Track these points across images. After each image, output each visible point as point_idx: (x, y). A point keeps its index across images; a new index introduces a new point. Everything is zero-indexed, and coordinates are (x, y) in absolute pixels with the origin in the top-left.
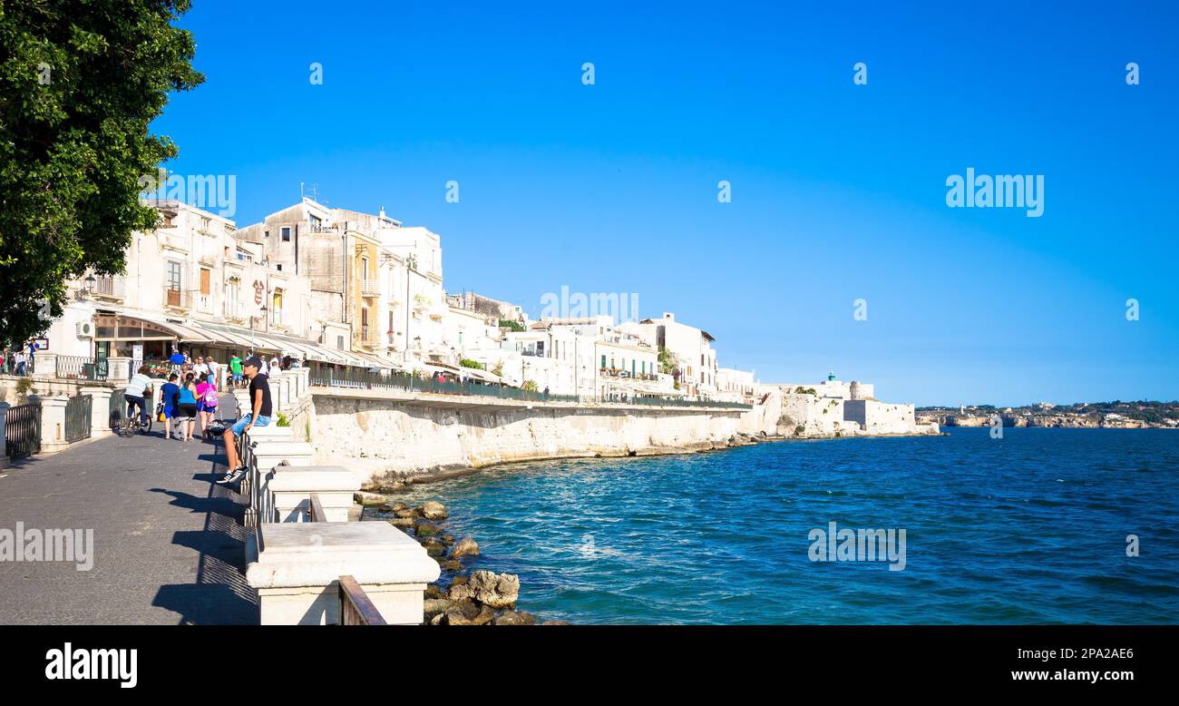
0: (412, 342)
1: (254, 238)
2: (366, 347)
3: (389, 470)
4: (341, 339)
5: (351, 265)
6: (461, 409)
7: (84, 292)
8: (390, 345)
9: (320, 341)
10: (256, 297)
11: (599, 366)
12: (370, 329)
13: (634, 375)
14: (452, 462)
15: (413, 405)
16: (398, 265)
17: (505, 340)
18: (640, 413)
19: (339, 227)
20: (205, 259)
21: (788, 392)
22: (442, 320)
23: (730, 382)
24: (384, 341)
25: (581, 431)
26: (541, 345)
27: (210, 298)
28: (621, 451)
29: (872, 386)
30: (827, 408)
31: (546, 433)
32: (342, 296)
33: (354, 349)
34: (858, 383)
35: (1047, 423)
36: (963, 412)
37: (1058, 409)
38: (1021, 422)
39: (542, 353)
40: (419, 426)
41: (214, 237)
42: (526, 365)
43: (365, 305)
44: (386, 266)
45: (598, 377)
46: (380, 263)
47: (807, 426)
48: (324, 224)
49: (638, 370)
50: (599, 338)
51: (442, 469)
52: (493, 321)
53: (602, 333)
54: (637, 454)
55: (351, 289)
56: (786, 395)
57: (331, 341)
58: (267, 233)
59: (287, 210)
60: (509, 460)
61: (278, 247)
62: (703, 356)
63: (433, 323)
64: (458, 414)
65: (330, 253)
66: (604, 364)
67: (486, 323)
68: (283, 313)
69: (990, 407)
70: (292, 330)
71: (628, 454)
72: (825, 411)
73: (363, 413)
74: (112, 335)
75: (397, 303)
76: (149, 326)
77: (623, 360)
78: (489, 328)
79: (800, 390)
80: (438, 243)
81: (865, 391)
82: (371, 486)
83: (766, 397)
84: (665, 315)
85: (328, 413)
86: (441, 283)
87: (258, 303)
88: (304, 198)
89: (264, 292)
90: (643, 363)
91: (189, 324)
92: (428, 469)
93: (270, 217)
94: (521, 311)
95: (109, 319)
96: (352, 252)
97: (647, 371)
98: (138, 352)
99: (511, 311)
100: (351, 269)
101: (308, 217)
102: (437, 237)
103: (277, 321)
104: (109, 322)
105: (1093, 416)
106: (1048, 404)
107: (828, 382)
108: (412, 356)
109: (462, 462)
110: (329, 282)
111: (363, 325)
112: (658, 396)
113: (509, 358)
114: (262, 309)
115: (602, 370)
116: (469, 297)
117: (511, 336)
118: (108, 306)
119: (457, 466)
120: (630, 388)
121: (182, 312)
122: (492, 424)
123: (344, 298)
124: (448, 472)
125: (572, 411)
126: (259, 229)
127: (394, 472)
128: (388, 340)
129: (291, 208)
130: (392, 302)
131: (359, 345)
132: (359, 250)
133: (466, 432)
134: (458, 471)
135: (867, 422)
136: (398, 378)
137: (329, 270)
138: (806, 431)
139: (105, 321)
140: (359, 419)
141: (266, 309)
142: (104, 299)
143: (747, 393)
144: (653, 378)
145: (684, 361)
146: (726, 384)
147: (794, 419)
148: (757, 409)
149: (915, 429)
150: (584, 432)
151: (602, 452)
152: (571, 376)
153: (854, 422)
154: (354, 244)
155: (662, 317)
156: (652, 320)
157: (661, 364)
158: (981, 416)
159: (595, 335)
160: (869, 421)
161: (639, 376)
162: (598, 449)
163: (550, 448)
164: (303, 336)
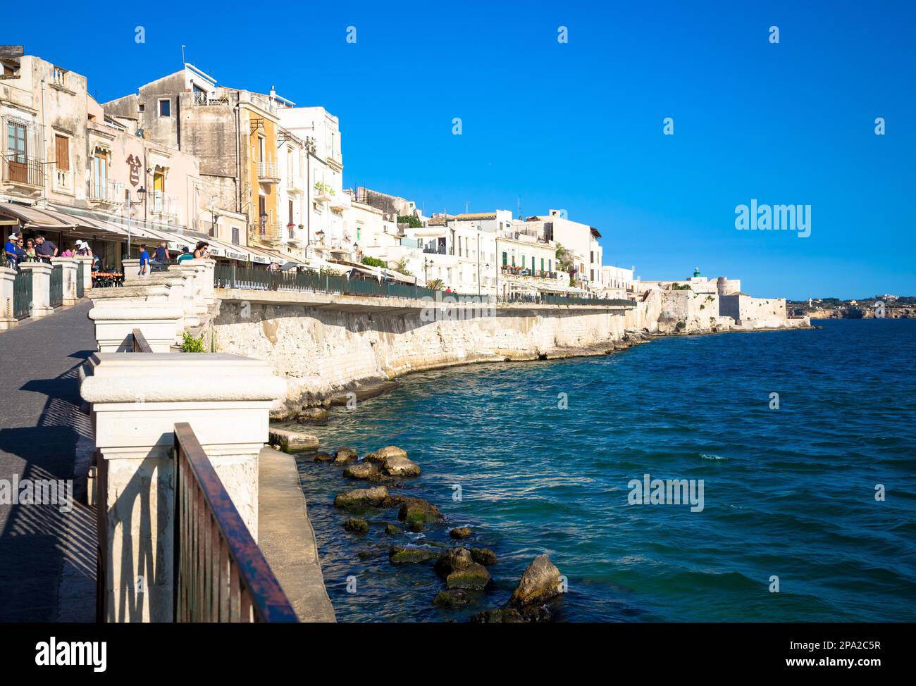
0: (313, 237)
1: (126, 112)
2: (265, 242)
3: (304, 391)
4: (235, 232)
5: (245, 143)
6: (372, 313)
8: (291, 240)
10: (131, 176)
11: (501, 264)
12: (270, 221)
13: (534, 274)
15: (331, 310)
16: (297, 147)
17: (404, 236)
18: (546, 313)
19: (230, 99)
20: (61, 122)
22: (343, 213)
23: (611, 279)
24: (284, 235)
25: (489, 334)
26: (442, 241)
27: (69, 176)
28: (531, 355)
29: (739, 281)
30: (703, 304)
31: (455, 337)
32: (235, 181)
33: (251, 244)
34: (726, 279)
35: (895, 314)
36: (811, 306)
37: (902, 301)
38: (868, 313)
39: (444, 251)
40: (333, 334)
41: (73, 94)
42: (428, 263)
43: (262, 192)
44: (284, 148)
45: (500, 276)
46: (277, 144)
47: (688, 322)
48: (210, 96)
49: (538, 267)
50: (500, 234)
51: (358, 385)
52: (392, 217)
53: (501, 228)
54: (548, 358)
55: (246, 172)
56: (666, 292)
58: (142, 107)
59: (166, 78)
60: (419, 368)
61: (156, 123)
62: (592, 253)
63: (335, 217)
64: (370, 319)
65: (219, 129)
66: (505, 262)
67: (385, 218)
68: (166, 198)
69: (834, 300)
70: (177, 219)
71: (538, 357)
72: (702, 307)
73: (270, 321)
75: (297, 192)
77: (524, 257)
78: (387, 223)
79: (676, 286)
80: (337, 126)
81: (733, 286)
82: (285, 414)
83: (647, 294)
84: (551, 212)
85: (229, 323)
86: (341, 171)
87: (134, 184)
89: (142, 169)
90: (542, 260)
91: (42, 206)
92: (344, 386)
93: (144, 87)
94: (414, 207)
96: (246, 128)
97: (546, 269)
99: (405, 207)
100: (246, 148)
101: (191, 87)
102: (336, 119)
103: (159, 208)
106: (892, 295)
107: (693, 279)
108: (314, 253)
109: (377, 375)
110: (219, 164)
111: (261, 216)
112: (558, 295)
113: (411, 255)
114: (139, 191)
115: (503, 268)
116: (361, 192)
117: (409, 232)
119: (373, 380)
120: (533, 286)
121: (31, 191)
122: (401, 329)
123: (238, 183)
124: (367, 389)
126: (132, 101)
127: (309, 393)
128: (288, 234)
129: (170, 76)
130: (292, 189)
131: (256, 239)
132: (253, 130)
133: (378, 337)
134: (376, 386)
135: (741, 317)
136: (306, 278)
137: (219, 150)
138: (687, 327)
140: (266, 328)
141: (145, 191)
143: (628, 290)
144: (553, 276)
145: (578, 258)
146: (609, 281)
147: (675, 315)
148: (641, 306)
149: (788, 323)
150: (493, 335)
151: (511, 356)
152: (474, 275)
153: (729, 317)
154: (248, 118)
155: (548, 214)
156: (538, 217)
157: (558, 261)
158: (828, 308)
159: (496, 231)
160: (743, 315)
161: (538, 274)
162: (507, 352)
163: (459, 353)
164: (191, 227)
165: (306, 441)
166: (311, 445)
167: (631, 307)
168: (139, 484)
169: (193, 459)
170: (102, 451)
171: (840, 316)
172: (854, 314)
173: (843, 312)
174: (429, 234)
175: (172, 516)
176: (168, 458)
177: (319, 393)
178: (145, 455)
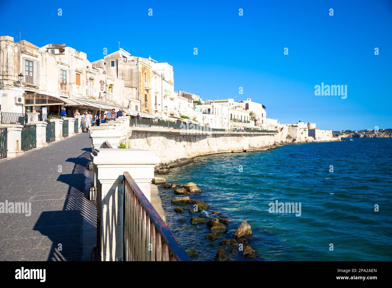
0: (164, 108)
1: (99, 65)
2: (147, 110)
4: (137, 107)
7: (18, 82)
8: (156, 110)
9: (128, 107)
10: (101, 87)
11: (230, 118)
12: (148, 103)
13: (242, 121)
14: (182, 157)
15: (170, 134)
16: (158, 77)
17: (196, 108)
18: (246, 135)
19: (135, 60)
20: (78, 69)
21: (290, 127)
22: (174, 100)
23: (269, 123)
24: (153, 108)
25: (226, 143)
26: (209, 110)
27: (80, 87)
28: (241, 150)
29: (315, 124)
30: (302, 132)
31: (213, 144)
32: (136, 89)
33: (142, 111)
34: (310, 123)
35: (371, 136)
36: (341, 133)
37: (374, 131)
38: (362, 136)
39: (210, 113)
40: (170, 143)
41: (82, 60)
42: (204, 118)
43: (146, 93)
44: (154, 77)
45: (230, 122)
46: (151, 76)
47: (297, 139)
48: (128, 60)
49: (243, 119)
50: (230, 107)
51: (179, 160)
52: (191, 101)
53: (230, 105)
54: (247, 151)
55: (140, 86)
57: (133, 107)
58: (105, 64)
59: (113, 54)
60: (201, 155)
61: (110, 69)
63: (171, 101)
64: (183, 137)
65: (131, 71)
66: (231, 117)
67: (189, 102)
68: (113, 95)
69: (349, 131)
70: (117, 102)
71: (243, 151)
72: (302, 133)
73: (149, 138)
74: (32, 103)
75: (158, 92)
76: (50, 98)
77: (238, 115)
78: (189, 103)
79: (292, 126)
80: (172, 69)
81: (313, 126)
83: (282, 129)
84: (248, 99)
86: (173, 85)
87: (102, 90)
89: (105, 85)
90: (245, 116)
91: (71, 98)
92: (174, 161)
93: (106, 56)
94: (199, 98)
95: (31, 95)
96: (140, 70)
97: (246, 120)
98: (45, 111)
99: (196, 98)
100: (140, 77)
101: (122, 56)
102: (172, 67)
103: (110, 98)
104: (31, 97)
105: (387, 134)
106: (370, 129)
107: (299, 123)
108: (164, 114)
109: (186, 157)
110: (131, 83)
111: (145, 101)
112: (250, 129)
113: (198, 115)
114: (104, 93)
115: (231, 119)
116: (180, 92)
117: (197, 106)
118: (31, 89)
119: (184, 159)
120: (241, 126)
121: (67, 93)
122: (194, 141)
123: (138, 90)
124: (182, 162)
125: (222, 135)
126: (101, 62)
127: (162, 163)
128: (155, 107)
129: (115, 53)
130: (156, 92)
131: (144, 109)
132: (143, 71)
133: (186, 144)
134: (186, 161)
135: (316, 137)
136: (161, 123)
137: (131, 78)
138: (297, 141)
139: (29, 96)
140: (147, 140)
141: (106, 93)
142: (28, 86)
143: (275, 127)
144: (248, 122)
145: (257, 116)
147: (292, 136)
148: (280, 133)
149: (333, 139)
150: (227, 143)
151: (233, 151)
152: (220, 122)
153: (312, 137)
154: (141, 67)
155: (247, 100)
156: (243, 101)
157: (251, 117)
158: (347, 134)
159: (228, 106)
160: (317, 136)
161: (243, 121)
162: (232, 149)
163: (215, 150)
164: (121, 105)
165: (161, 180)
166: (163, 182)
167: (276, 133)
168: (111, 192)
169: (131, 184)
170: (100, 181)
171: (352, 136)
172: (356, 136)
173: (353, 135)
174: (205, 107)
175: (123, 202)
176: (121, 183)
177: (166, 163)
178: (114, 182)
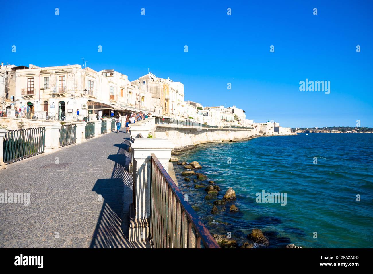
0: (177, 112)
1: (136, 84)
2: (166, 113)
4: (160, 111)
5: (162, 91)
7: (84, 94)
8: (172, 113)
9: (154, 111)
10: (137, 98)
11: (221, 119)
12: (167, 108)
13: (229, 121)
14: (189, 144)
15: (181, 129)
16: (174, 91)
18: (232, 130)
19: (159, 80)
20: (122, 86)
22: (184, 106)
23: (247, 123)
26: (207, 113)
27: (123, 98)
28: (228, 140)
29: (279, 123)
31: (210, 136)
32: (160, 99)
33: (163, 114)
34: (276, 123)
35: (318, 132)
36: (297, 129)
37: (319, 129)
38: (311, 132)
39: (208, 115)
40: (181, 135)
41: (124, 80)
42: (204, 118)
43: (166, 102)
44: (171, 92)
45: (221, 122)
46: (169, 91)
47: (266, 133)
48: (154, 80)
50: (221, 112)
51: (187, 147)
52: (196, 107)
53: (221, 110)
54: (232, 141)
55: (162, 97)
56: (261, 126)
57: (157, 111)
58: (139, 82)
60: (202, 143)
61: (142, 86)
62: (243, 116)
63: (182, 107)
64: (190, 131)
65: (156, 87)
66: (222, 118)
67: (194, 108)
68: (144, 103)
69: (303, 128)
70: (147, 108)
71: (230, 141)
72: (270, 129)
73: (167, 132)
74: (92, 108)
75: (174, 101)
76: (104, 105)
77: (227, 117)
78: (194, 109)
79: (263, 124)
80: (183, 86)
81: (277, 125)
83: (256, 126)
84: (233, 106)
86: (184, 97)
87: (137, 100)
88: (149, 73)
90: (231, 118)
91: (117, 105)
92: (184, 147)
93: (140, 78)
94: (201, 105)
95: (92, 103)
96: (162, 87)
97: (232, 120)
98: (100, 113)
99: (199, 105)
100: (162, 92)
101: (150, 78)
103: (143, 105)
105: (328, 130)
106: (317, 127)
107: (268, 122)
108: (177, 116)
109: (192, 144)
110: (156, 95)
111: (165, 107)
112: (235, 126)
113: (200, 116)
116: (188, 102)
117: (199, 111)
118: (92, 99)
120: (229, 124)
121: (115, 102)
122: (197, 134)
124: (189, 148)
125: (216, 130)
126: (137, 81)
127: (176, 148)
128: (171, 111)
129: (146, 75)
130: (172, 101)
131: (164, 112)
132: (164, 87)
133: (192, 136)
134: (191, 147)
135: (279, 132)
137: (156, 92)
139: (90, 104)
140: (166, 133)
141: (140, 101)
142: (90, 97)
143: (252, 125)
144: (233, 122)
145: (240, 117)
147: (263, 131)
148: (255, 129)
149: (291, 134)
150: (219, 135)
152: (215, 121)
153: (277, 132)
154: (163, 85)
155: (232, 107)
156: (230, 108)
157: (235, 118)
158: (301, 130)
162: (222, 140)
163: (211, 140)
164: (150, 109)
165: (175, 159)
166: (176, 160)
167: (252, 129)
168: (143, 167)
169: (156, 161)
170: (135, 159)
171: (304, 132)
172: (307, 132)
173: (305, 131)
174: (204, 112)
175: (150, 174)
176: (149, 161)
177: (178, 149)
178: (144, 160)
